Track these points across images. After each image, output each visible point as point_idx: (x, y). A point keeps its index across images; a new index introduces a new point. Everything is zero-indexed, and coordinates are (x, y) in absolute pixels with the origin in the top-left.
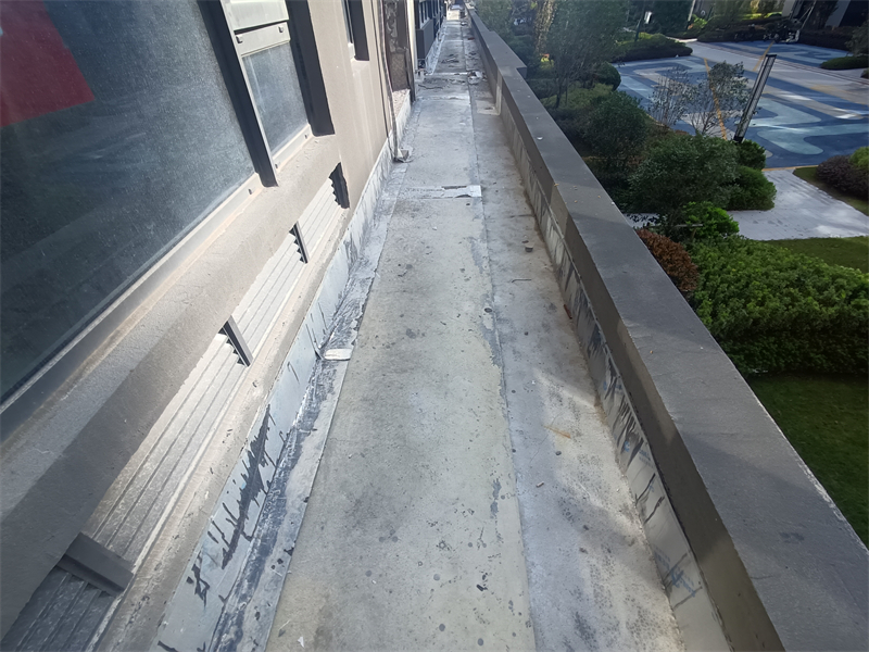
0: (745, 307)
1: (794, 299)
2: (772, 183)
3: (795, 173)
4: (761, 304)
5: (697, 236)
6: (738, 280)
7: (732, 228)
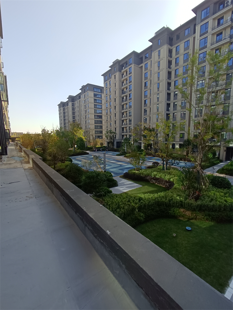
0: (121, 211)
1: (129, 205)
2: (116, 180)
3: (120, 177)
4: (123, 209)
5: (103, 196)
6: (117, 204)
7: (111, 192)
